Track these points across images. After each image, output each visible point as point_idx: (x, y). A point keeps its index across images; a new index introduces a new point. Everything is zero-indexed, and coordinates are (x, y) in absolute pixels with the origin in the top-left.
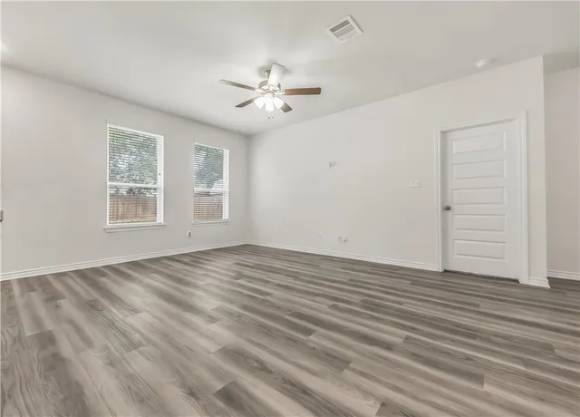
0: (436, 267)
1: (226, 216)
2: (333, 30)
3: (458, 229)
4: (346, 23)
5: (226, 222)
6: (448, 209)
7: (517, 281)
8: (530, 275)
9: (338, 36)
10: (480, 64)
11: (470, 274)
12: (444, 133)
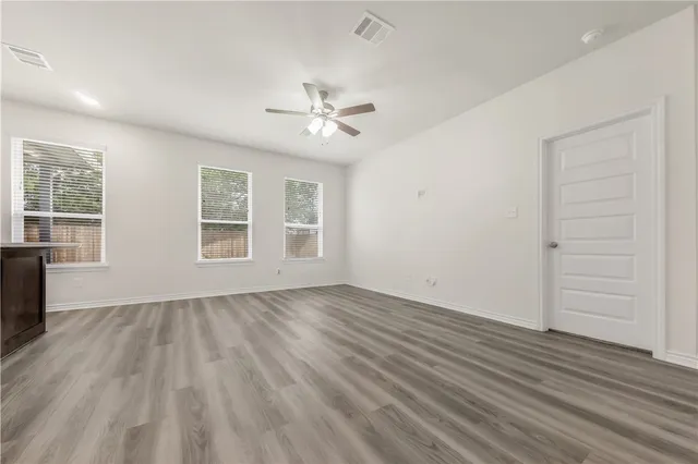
0: (535, 323)
1: (320, 254)
2: (358, 32)
3: (566, 274)
4: (367, 21)
5: (322, 260)
6: (555, 246)
7: (649, 353)
8: (668, 346)
9: (368, 37)
10: (586, 39)
11: (584, 338)
12: (549, 143)
